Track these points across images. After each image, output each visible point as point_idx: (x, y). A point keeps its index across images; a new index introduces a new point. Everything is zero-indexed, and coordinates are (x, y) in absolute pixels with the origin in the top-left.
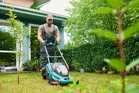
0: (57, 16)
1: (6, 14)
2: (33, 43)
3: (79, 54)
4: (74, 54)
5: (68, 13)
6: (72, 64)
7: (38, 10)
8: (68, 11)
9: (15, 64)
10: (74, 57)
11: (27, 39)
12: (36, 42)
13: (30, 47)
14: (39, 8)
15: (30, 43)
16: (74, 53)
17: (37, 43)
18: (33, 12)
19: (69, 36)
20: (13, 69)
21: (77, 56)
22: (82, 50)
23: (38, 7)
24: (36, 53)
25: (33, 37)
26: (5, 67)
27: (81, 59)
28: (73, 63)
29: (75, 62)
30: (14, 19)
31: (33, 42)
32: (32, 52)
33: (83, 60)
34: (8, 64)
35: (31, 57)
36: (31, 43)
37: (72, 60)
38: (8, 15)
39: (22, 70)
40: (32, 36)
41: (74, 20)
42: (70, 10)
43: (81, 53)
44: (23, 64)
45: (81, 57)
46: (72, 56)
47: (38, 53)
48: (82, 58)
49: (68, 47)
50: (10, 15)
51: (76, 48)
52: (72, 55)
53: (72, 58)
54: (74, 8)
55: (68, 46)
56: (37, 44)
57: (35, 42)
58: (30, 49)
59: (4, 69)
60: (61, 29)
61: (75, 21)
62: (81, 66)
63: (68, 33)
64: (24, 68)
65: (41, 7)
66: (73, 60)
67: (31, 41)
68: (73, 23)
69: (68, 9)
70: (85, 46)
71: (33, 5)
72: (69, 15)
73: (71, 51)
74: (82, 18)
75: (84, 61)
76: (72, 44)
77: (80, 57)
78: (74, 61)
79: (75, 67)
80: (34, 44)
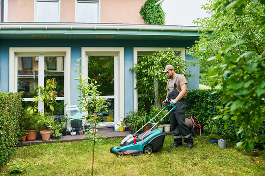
0: (183, 29)
4: (211, 105)
11: (132, 75)
12: (145, 81)
13: (135, 89)
15: (135, 81)
20: (108, 127)
23: (157, 4)
29: (210, 122)
35: (138, 105)
36: (138, 81)
39: (122, 130)
44: (124, 119)
47: (149, 99)
56: (147, 84)
57: (143, 81)
58: (136, 92)
64: (126, 125)
67: (138, 78)
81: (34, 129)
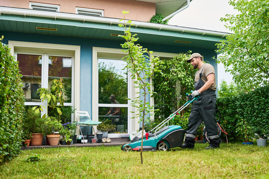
0: (205, 32)
1: (119, 36)
2: (158, 88)
3: (253, 107)
4: (241, 108)
5: (226, 25)
6: (237, 127)
7: (164, 24)
8: (228, 22)
9: (126, 128)
10: (242, 115)
12: (164, 86)
13: (152, 96)
14: (165, 22)
15: (152, 88)
16: (241, 106)
17: (165, 88)
18: (157, 30)
19: (229, 71)
20: (122, 138)
21: (247, 112)
22: (258, 98)
23: (164, 20)
24: (163, 106)
25: (157, 77)
26: (109, 133)
27: (257, 117)
28: (240, 126)
29: (244, 124)
30: (133, 44)
31: (159, 86)
32: (157, 105)
33: (261, 120)
34: (113, 127)
36: (155, 88)
37: (237, 119)
38: (123, 36)
40: (156, 75)
41: (242, 38)
42: (232, 18)
43: (257, 105)
44: (140, 129)
45: (257, 113)
46: (236, 113)
47: (168, 107)
48: (260, 116)
49: (223, 95)
50: (126, 38)
51: (246, 95)
52: (238, 110)
53: (237, 116)
54: (240, 13)
55: (222, 92)
56: (167, 90)
57: (162, 87)
58: (152, 100)
59: (107, 138)
60: (214, 58)
61: (244, 41)
62: (259, 132)
63: (228, 66)
65: (169, 19)
66: (239, 121)
67: (155, 85)
68: (241, 44)
69: (226, 18)
70: (265, 90)
71: (154, 17)
72: (228, 28)
73: (233, 101)
74: (260, 32)
75: (264, 122)
76: (232, 89)
77: (255, 114)
78: (241, 121)
79: (244, 135)
80: (160, 90)
81: (41, 132)
